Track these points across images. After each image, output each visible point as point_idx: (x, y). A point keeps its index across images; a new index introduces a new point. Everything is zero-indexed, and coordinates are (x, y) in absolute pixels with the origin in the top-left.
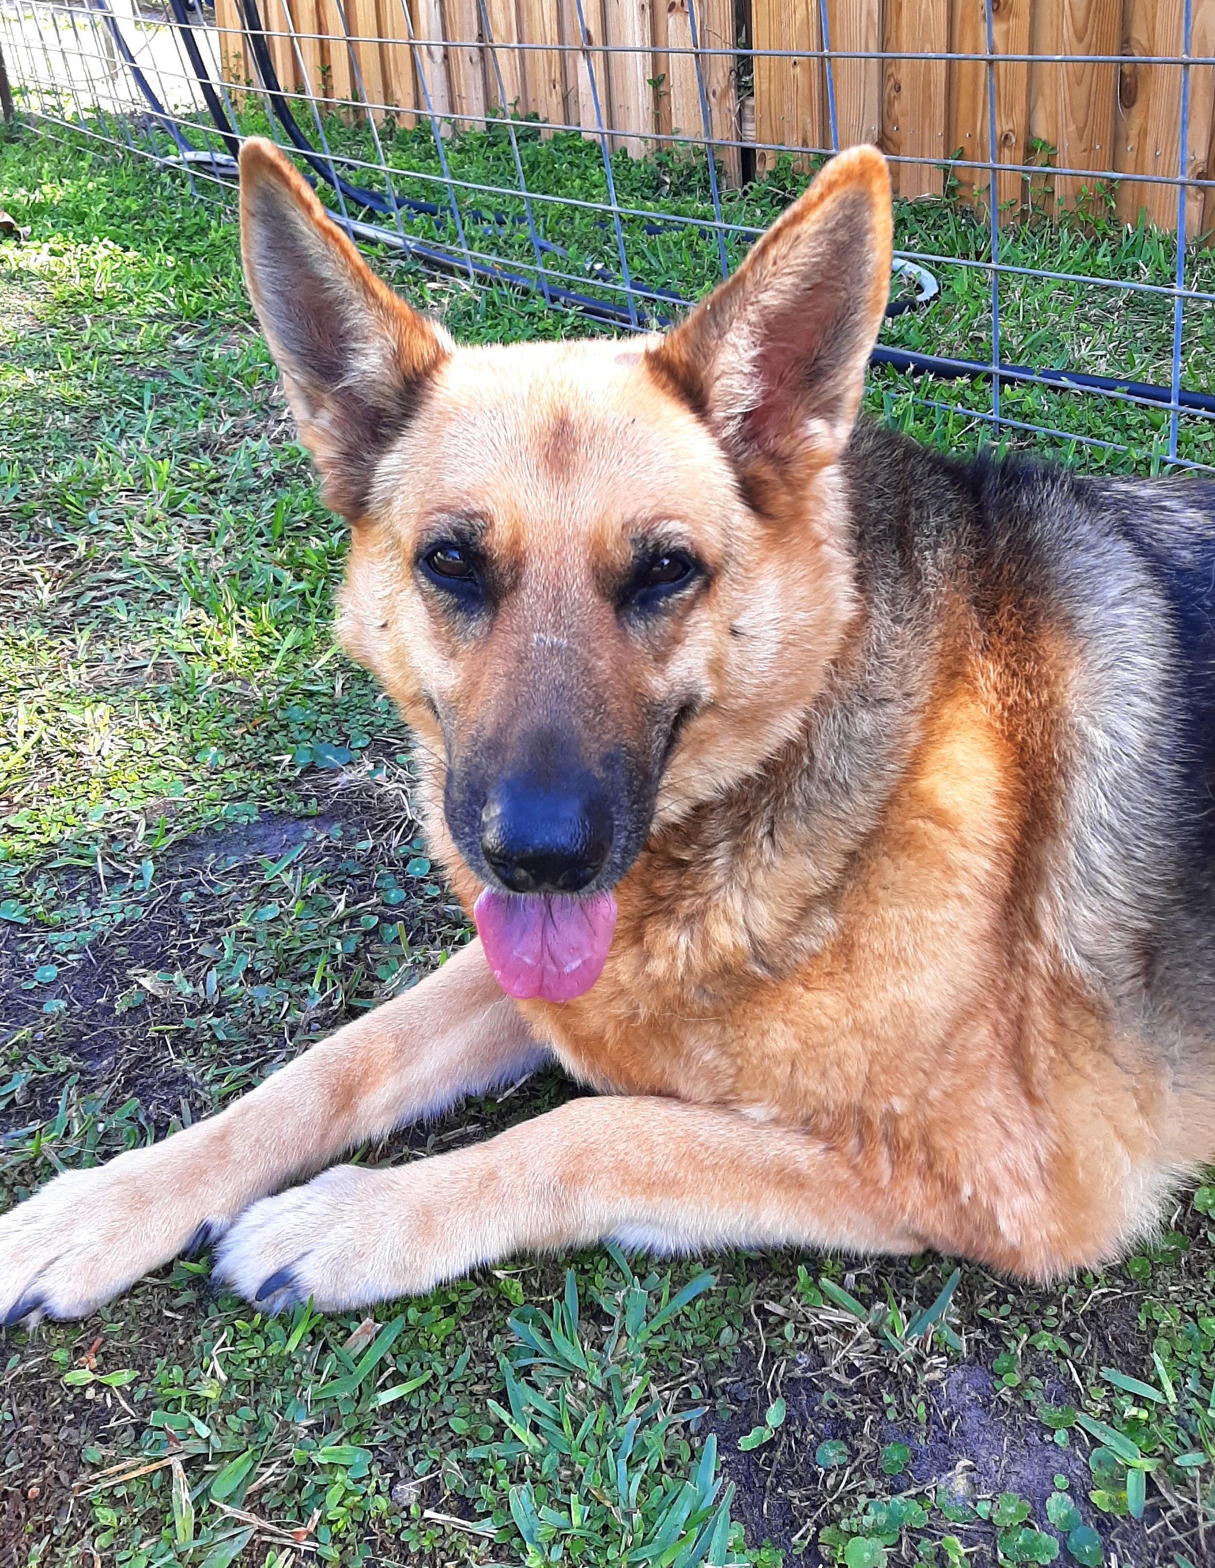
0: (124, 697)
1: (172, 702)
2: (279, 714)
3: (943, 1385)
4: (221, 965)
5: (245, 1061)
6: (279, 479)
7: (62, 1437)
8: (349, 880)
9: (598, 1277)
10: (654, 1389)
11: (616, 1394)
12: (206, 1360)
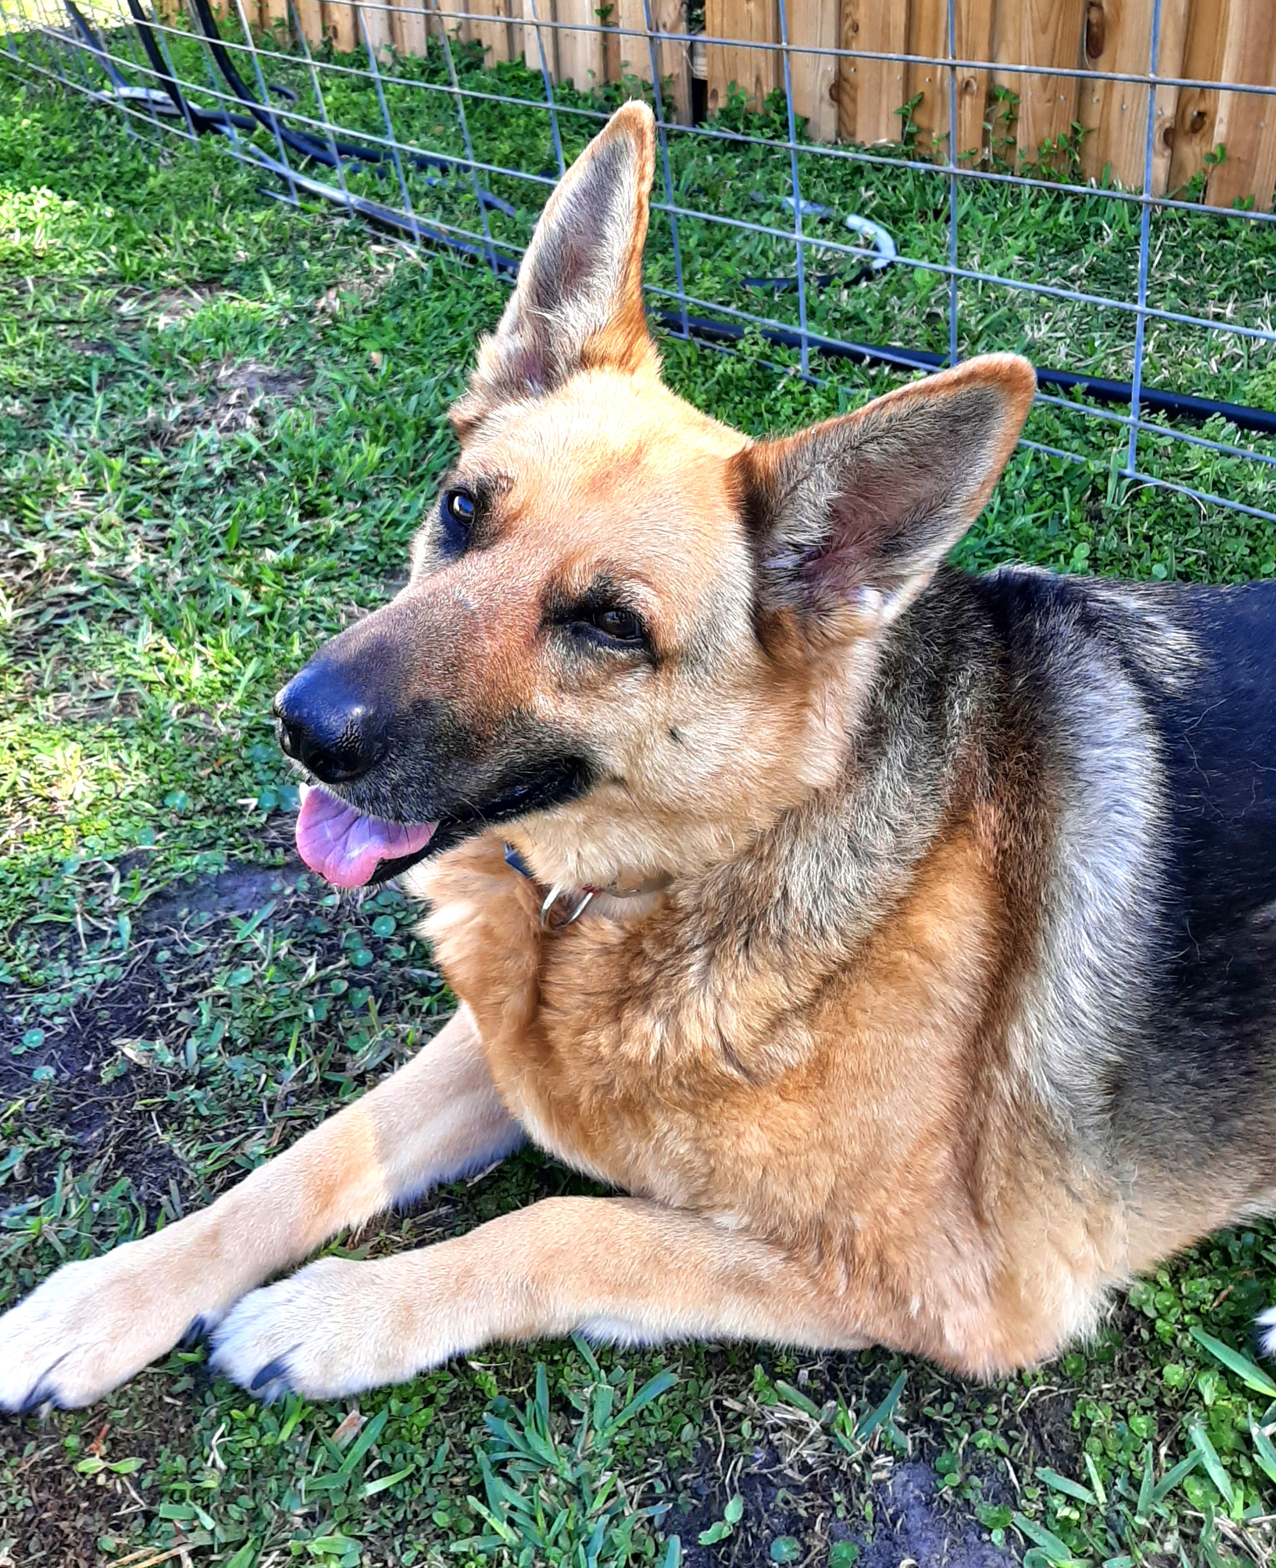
0: (92, 731)
1: (139, 740)
2: (244, 753)
3: (889, 1483)
4: (199, 1031)
5: (228, 1137)
6: (230, 476)
7: (79, 1524)
8: (318, 939)
9: (566, 1370)
10: (620, 1484)
11: (586, 1489)
12: (206, 1451)
